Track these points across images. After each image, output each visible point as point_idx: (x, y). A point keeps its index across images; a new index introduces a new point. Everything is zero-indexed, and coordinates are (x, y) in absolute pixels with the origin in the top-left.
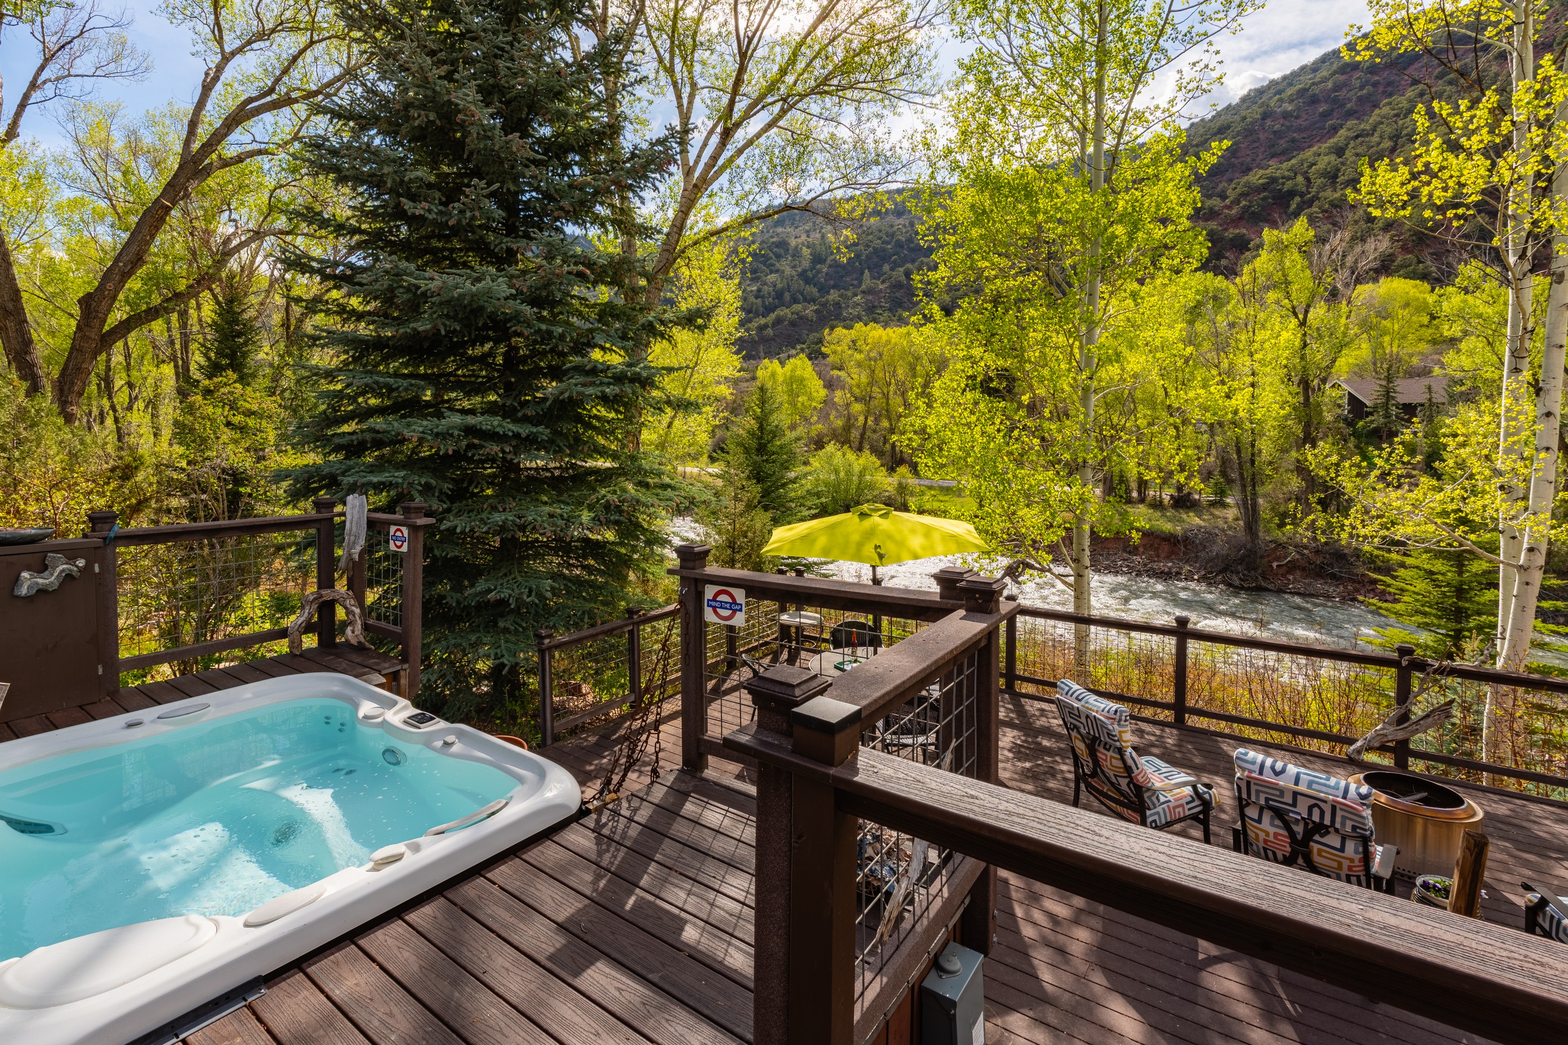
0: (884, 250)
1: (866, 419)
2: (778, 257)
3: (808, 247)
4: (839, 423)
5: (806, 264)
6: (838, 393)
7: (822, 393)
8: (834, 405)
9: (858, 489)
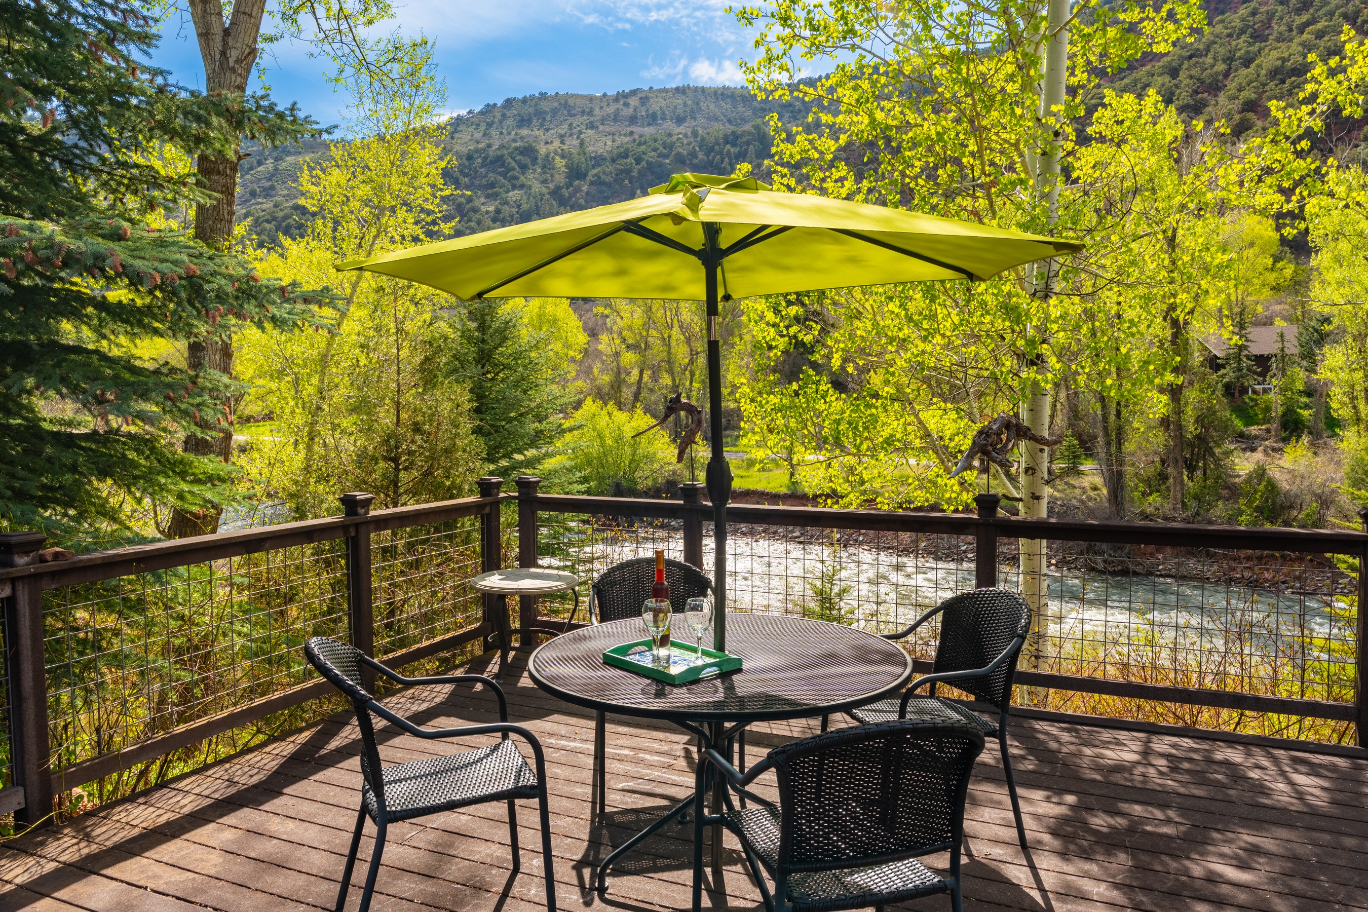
0: (661, 165)
1: (641, 373)
2: (524, 167)
3: (563, 157)
4: (606, 379)
5: (560, 178)
6: (604, 338)
7: (582, 338)
8: (598, 354)
9: (631, 461)
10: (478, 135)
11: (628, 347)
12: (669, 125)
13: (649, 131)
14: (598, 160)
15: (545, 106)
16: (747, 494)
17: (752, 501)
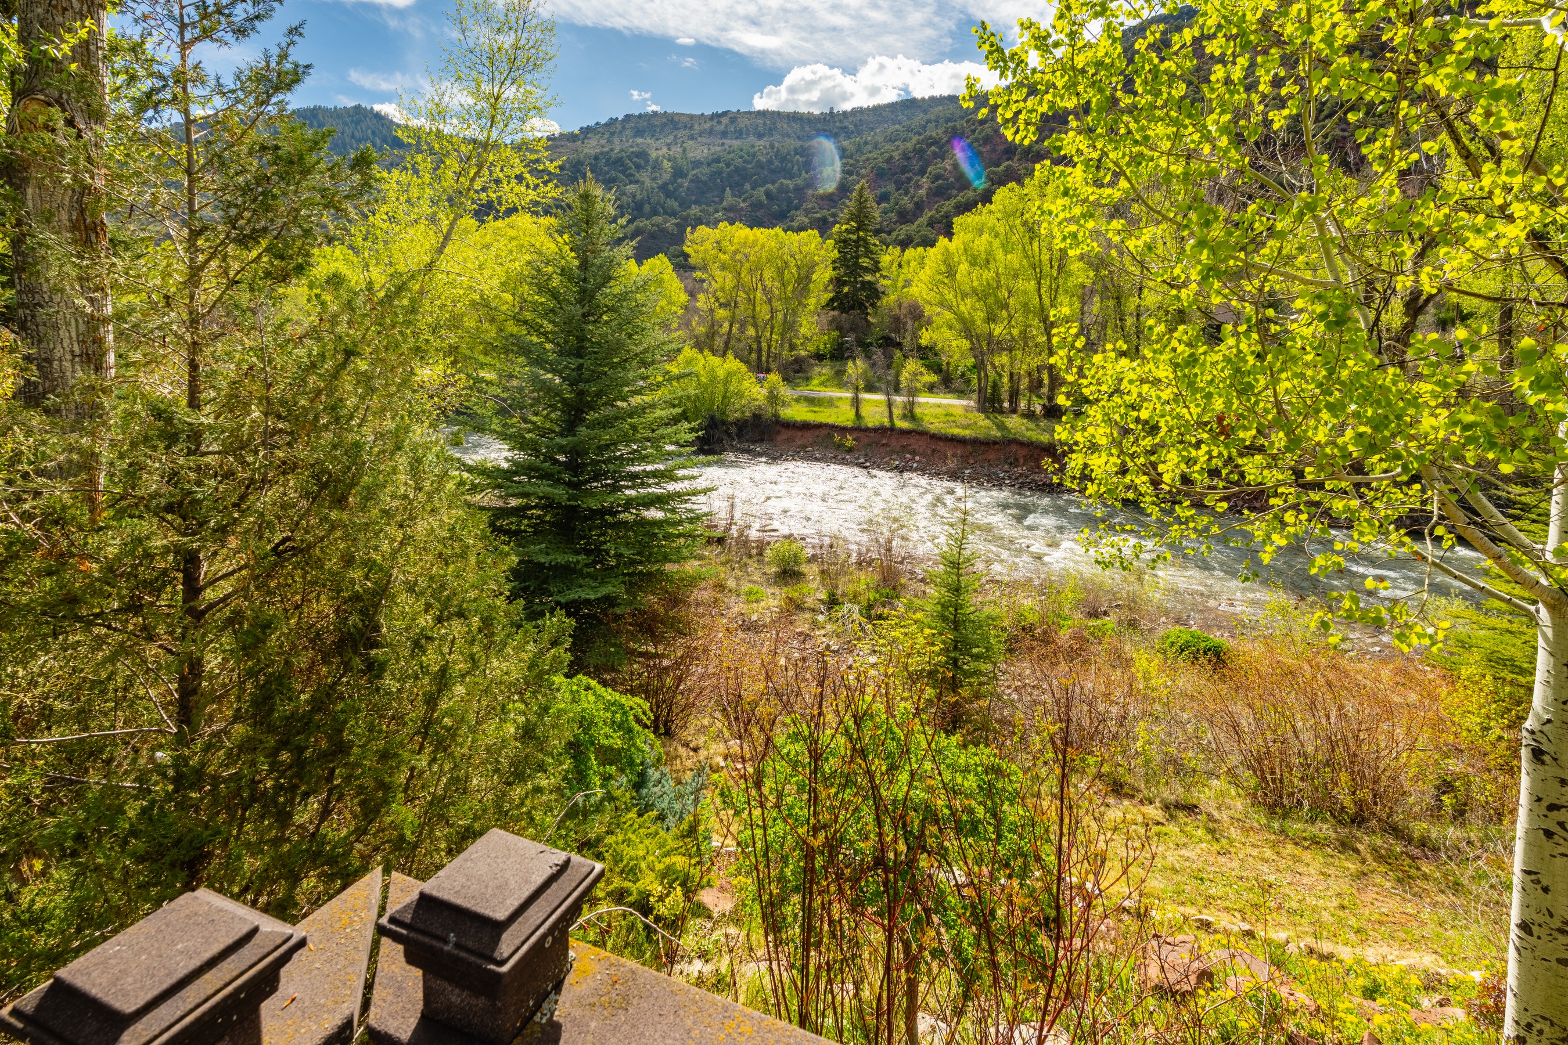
0: (745, 169)
1: (731, 326)
2: (638, 167)
3: (669, 160)
4: (702, 329)
5: (666, 177)
6: (701, 297)
7: (684, 298)
8: (696, 310)
9: (724, 397)
10: (603, 142)
11: (721, 305)
12: (752, 139)
13: (736, 143)
14: (697, 164)
15: (657, 121)
16: (820, 426)
17: (824, 432)
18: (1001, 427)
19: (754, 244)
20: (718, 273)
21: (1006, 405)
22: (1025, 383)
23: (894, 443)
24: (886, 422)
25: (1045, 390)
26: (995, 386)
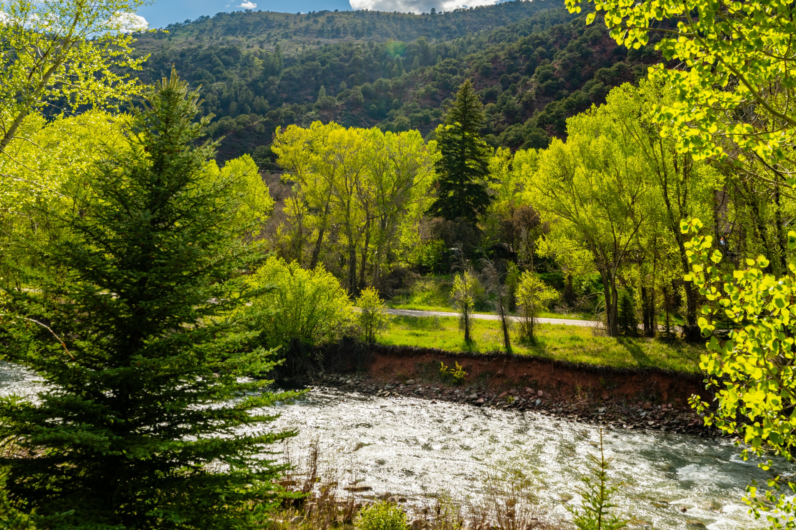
0: (342, 67)
1: (321, 234)
2: (227, 64)
3: (261, 58)
4: (287, 237)
5: (256, 74)
6: (289, 201)
7: (268, 202)
8: (282, 216)
9: (310, 317)
10: (191, 39)
11: (311, 211)
12: (350, 38)
13: (333, 42)
14: (290, 62)
15: (250, 20)
16: (424, 352)
17: (428, 360)
18: (637, 353)
19: (350, 144)
20: (309, 176)
21: (641, 326)
22: (660, 301)
23: (511, 373)
24: (501, 347)
25: (684, 309)
26: (627, 304)
